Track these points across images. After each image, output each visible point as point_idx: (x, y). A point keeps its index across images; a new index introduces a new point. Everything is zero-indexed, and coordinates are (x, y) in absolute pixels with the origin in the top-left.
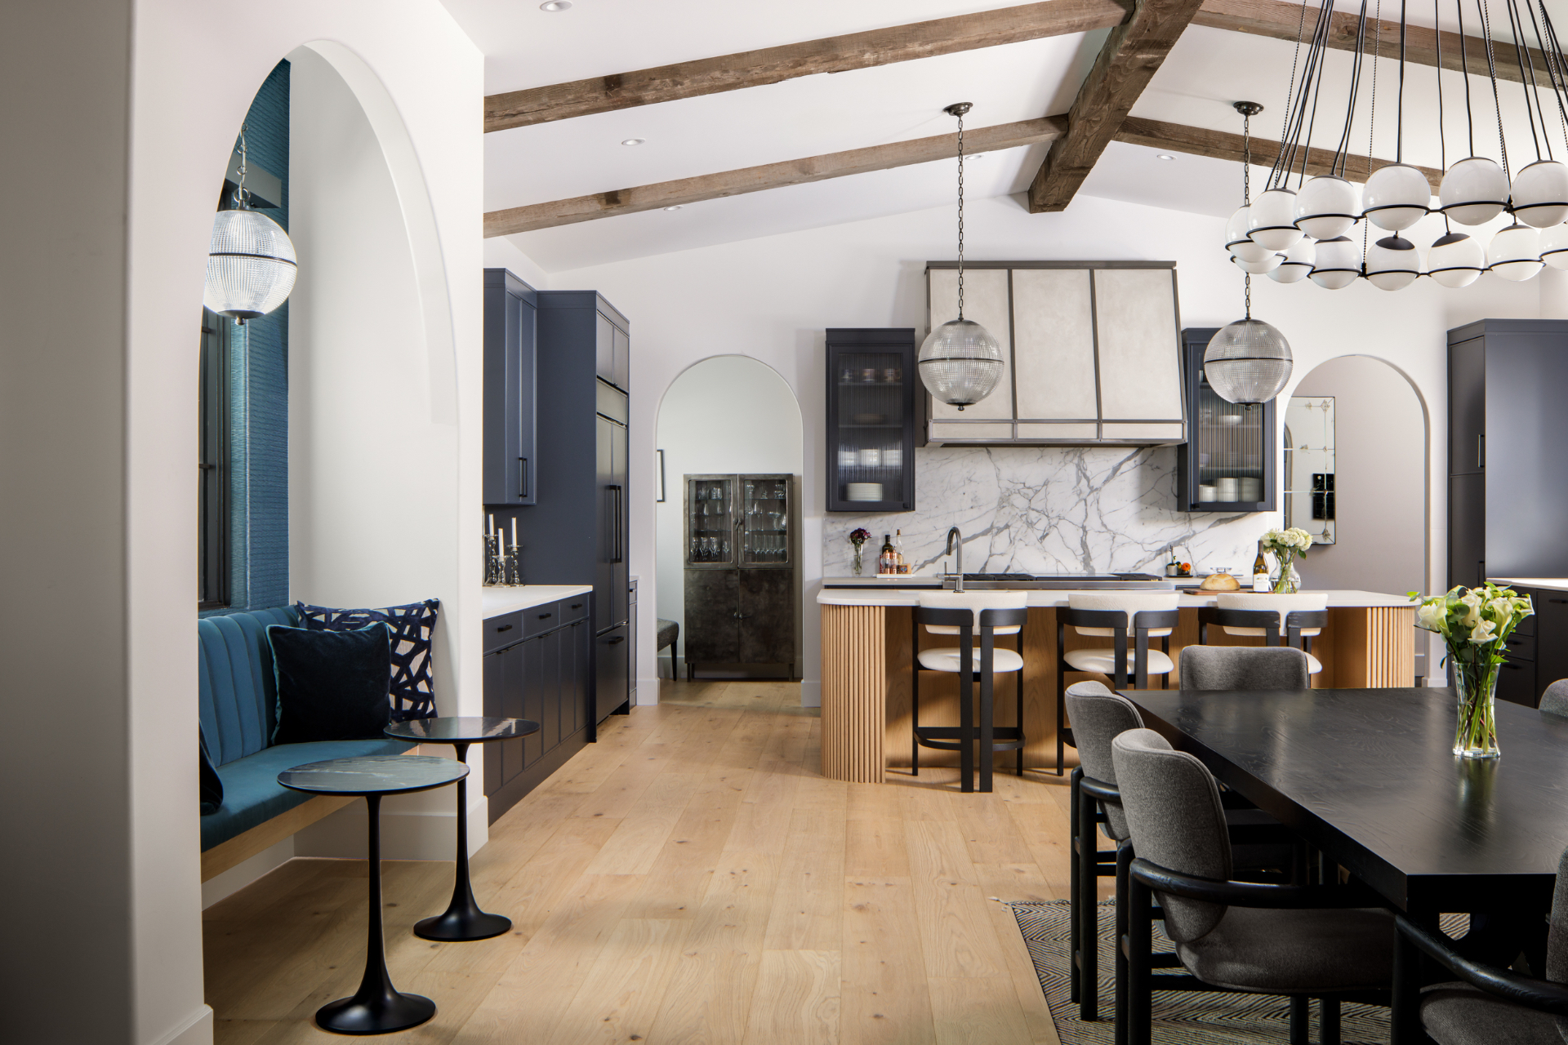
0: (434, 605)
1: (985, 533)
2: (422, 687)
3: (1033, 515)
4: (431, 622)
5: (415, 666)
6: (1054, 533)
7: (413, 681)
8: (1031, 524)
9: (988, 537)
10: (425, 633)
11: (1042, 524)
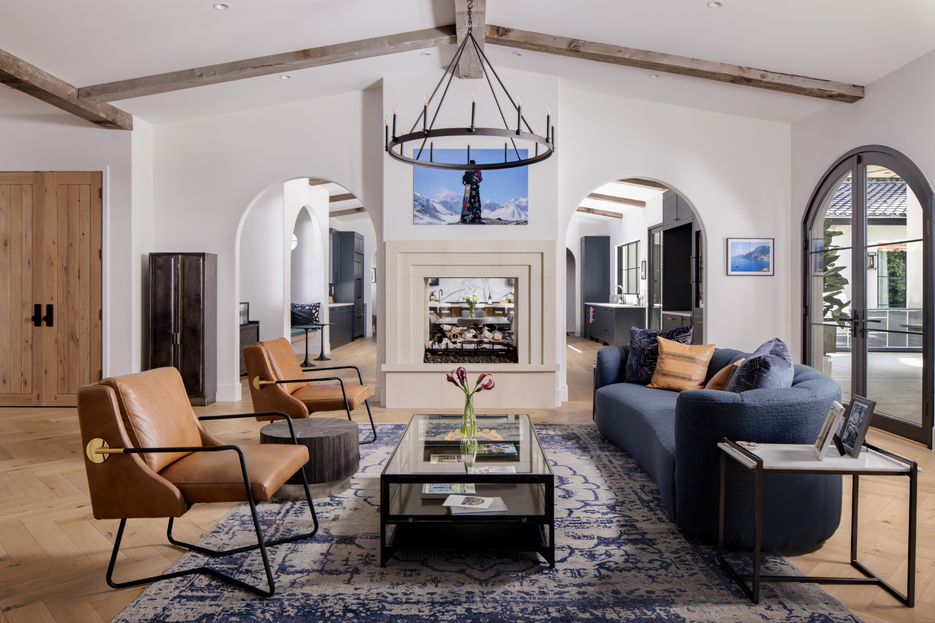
0: (319, 303)
1: (458, 291)
2: (317, 319)
3: (471, 286)
4: (319, 307)
5: (316, 315)
6: (476, 291)
7: (315, 318)
8: (470, 289)
9: (459, 293)
10: (318, 308)
11: (473, 289)
